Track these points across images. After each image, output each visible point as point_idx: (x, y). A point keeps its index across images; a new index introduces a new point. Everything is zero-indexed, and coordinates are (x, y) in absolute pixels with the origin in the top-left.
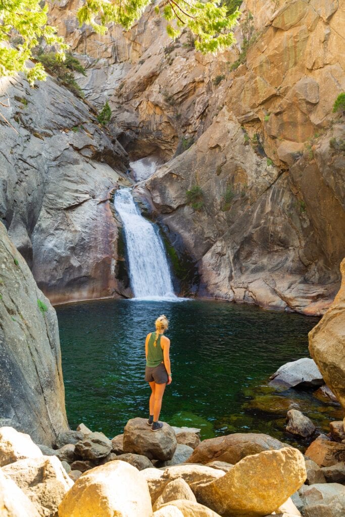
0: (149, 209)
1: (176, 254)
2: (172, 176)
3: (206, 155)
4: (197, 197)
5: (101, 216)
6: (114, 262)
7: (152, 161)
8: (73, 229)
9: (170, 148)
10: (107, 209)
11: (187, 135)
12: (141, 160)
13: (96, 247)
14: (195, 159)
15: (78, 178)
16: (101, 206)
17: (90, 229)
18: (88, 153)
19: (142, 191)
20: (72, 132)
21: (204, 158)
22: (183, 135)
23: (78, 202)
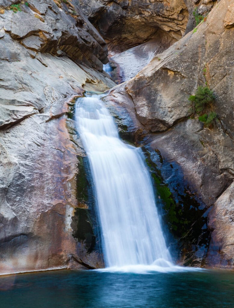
0: (130, 126)
1: (171, 196)
2: (167, 73)
3: (221, 38)
4: (206, 105)
5: (51, 139)
6: (70, 212)
7: (149, 50)
8: (5, 161)
9: (176, 28)
10: (61, 128)
11: (201, 7)
12: (131, 50)
13: (42, 188)
14: (203, 46)
15: (16, 82)
16: (52, 124)
17: (33, 160)
18: (36, 43)
19: (120, 98)
20: (11, 12)
21: (217, 43)
22: (195, 7)
23: (14, 119)
